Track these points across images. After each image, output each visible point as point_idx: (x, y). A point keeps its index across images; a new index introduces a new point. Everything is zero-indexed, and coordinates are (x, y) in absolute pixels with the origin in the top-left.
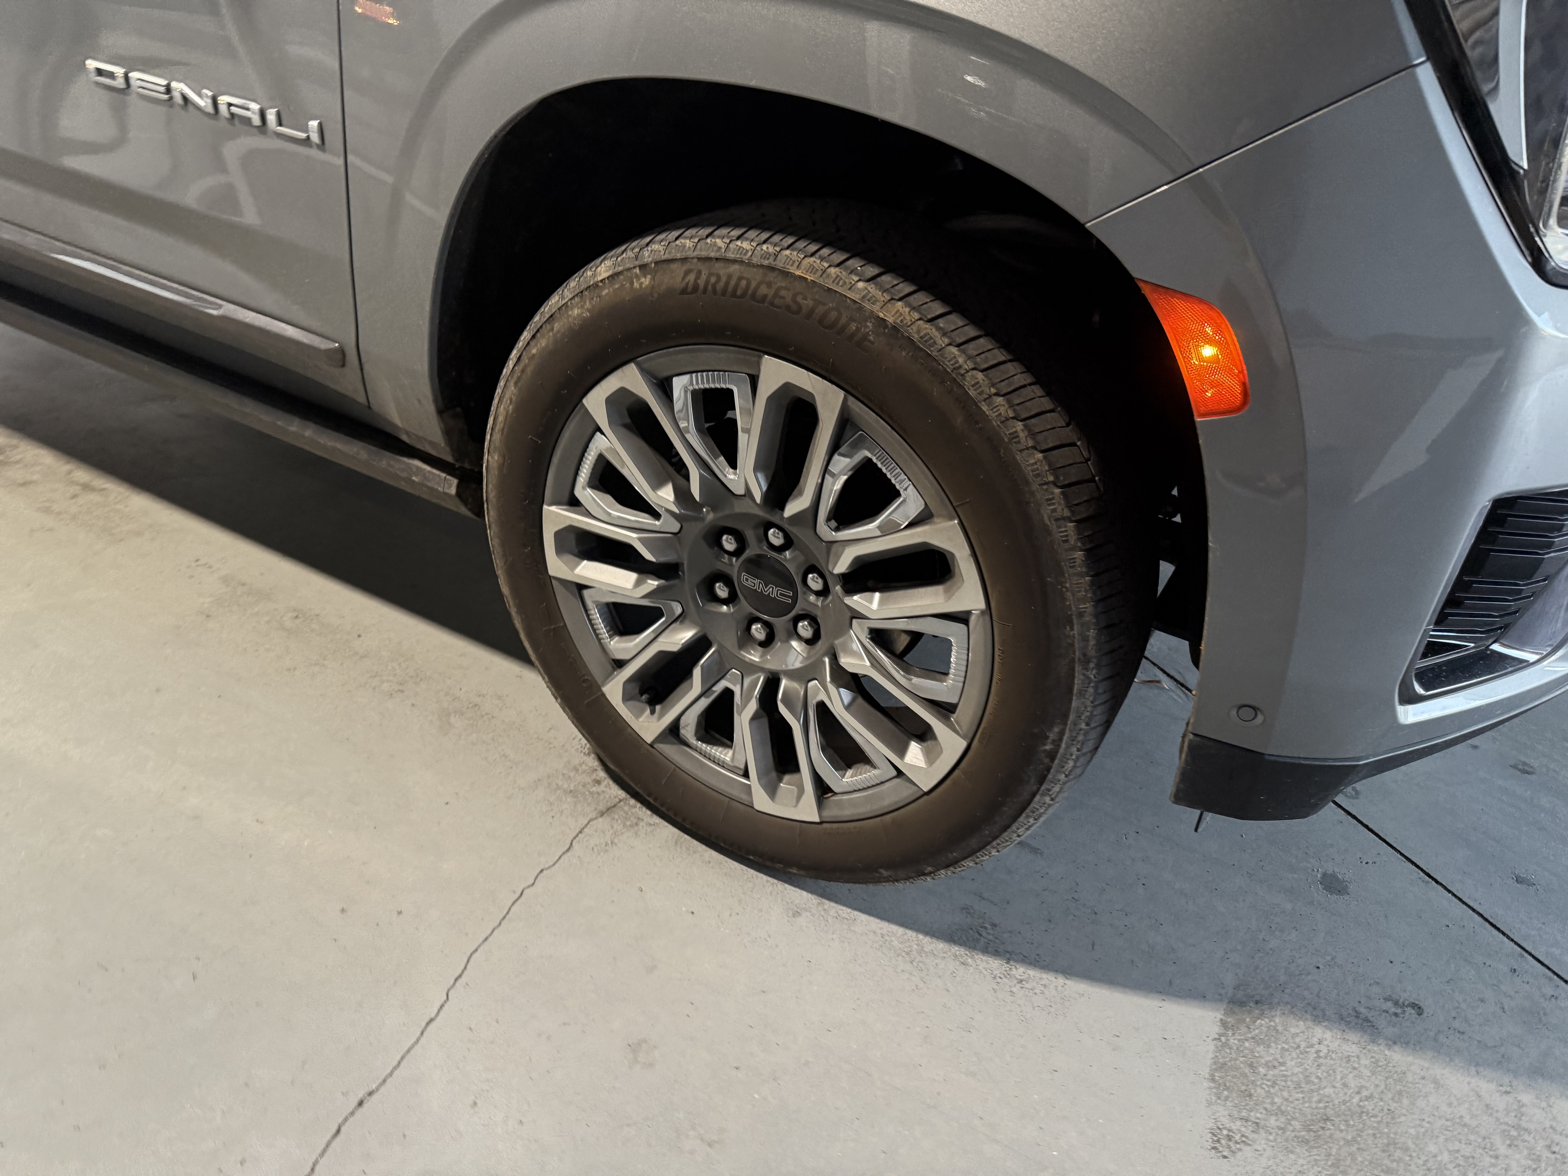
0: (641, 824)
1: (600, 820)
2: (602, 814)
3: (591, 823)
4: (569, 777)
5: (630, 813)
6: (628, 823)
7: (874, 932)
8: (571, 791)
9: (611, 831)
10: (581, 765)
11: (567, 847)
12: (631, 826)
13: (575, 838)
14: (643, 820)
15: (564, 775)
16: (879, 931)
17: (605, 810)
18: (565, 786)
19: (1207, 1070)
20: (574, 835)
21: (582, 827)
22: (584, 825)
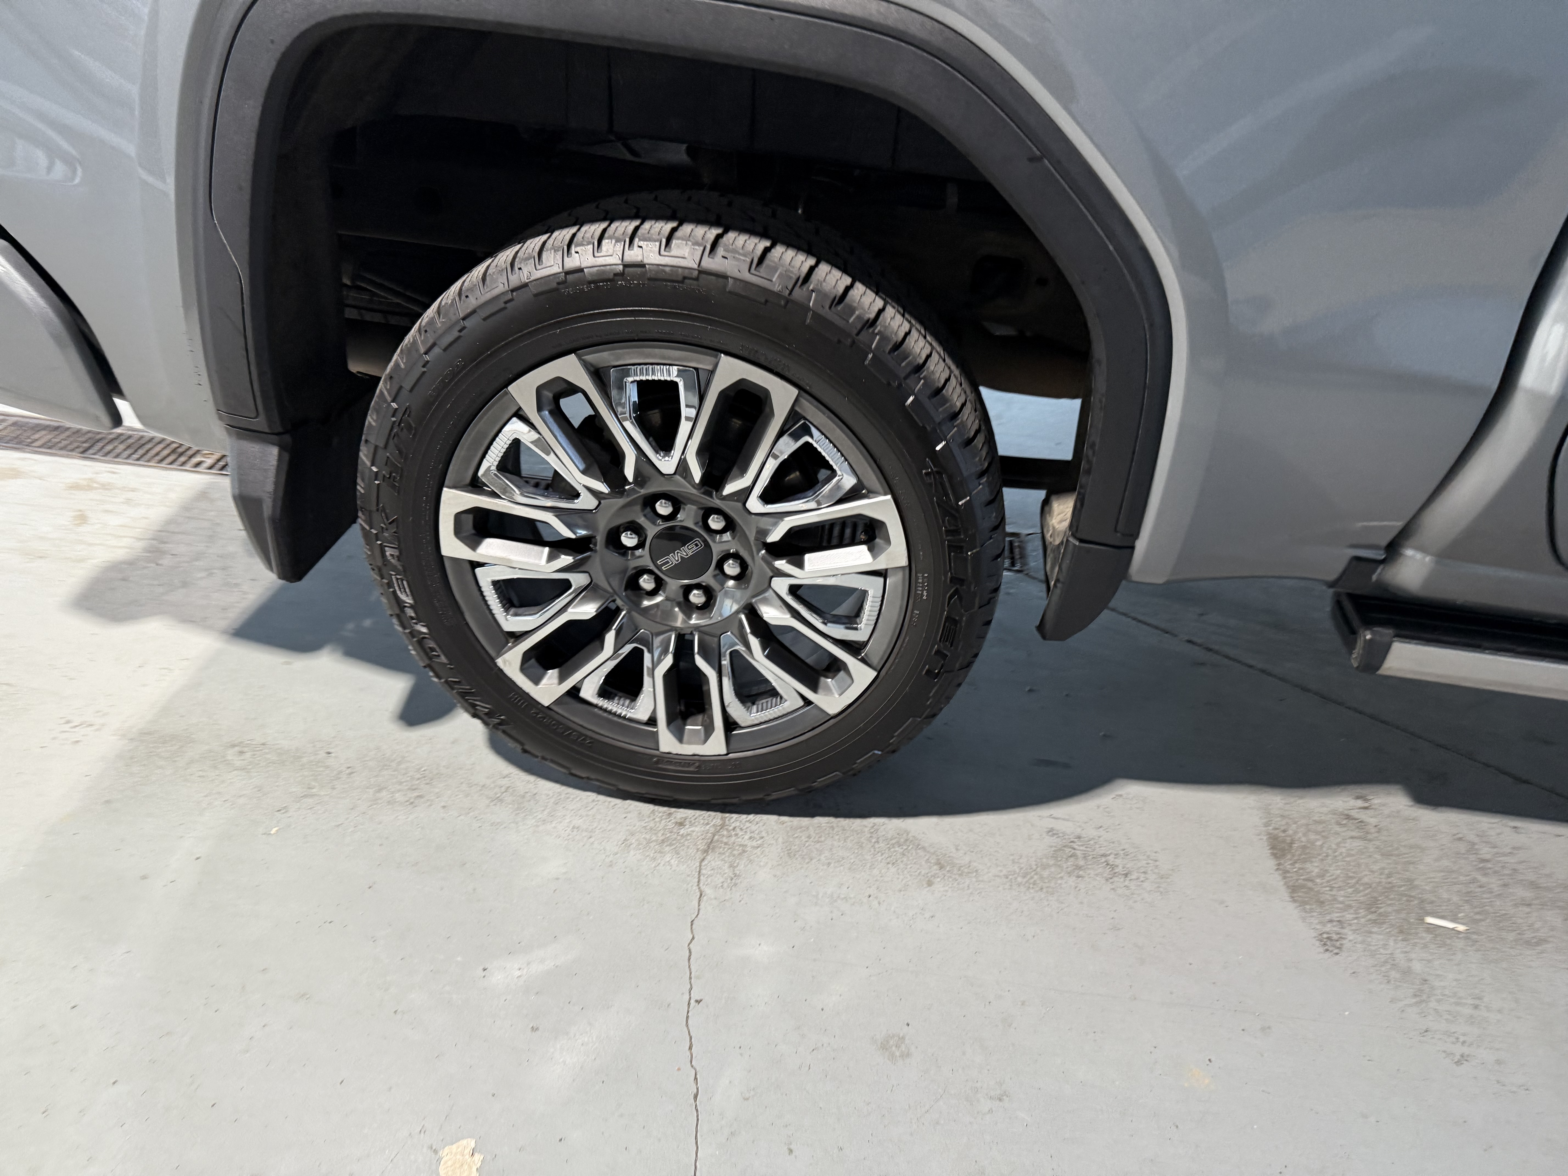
1: (709, 857)
2: (706, 853)
3: (703, 864)
6: (735, 852)
9: (727, 865)
11: (698, 893)
12: (740, 854)
17: (706, 848)
19: (1286, 894)
20: (697, 880)
21: (698, 870)
22: (698, 868)
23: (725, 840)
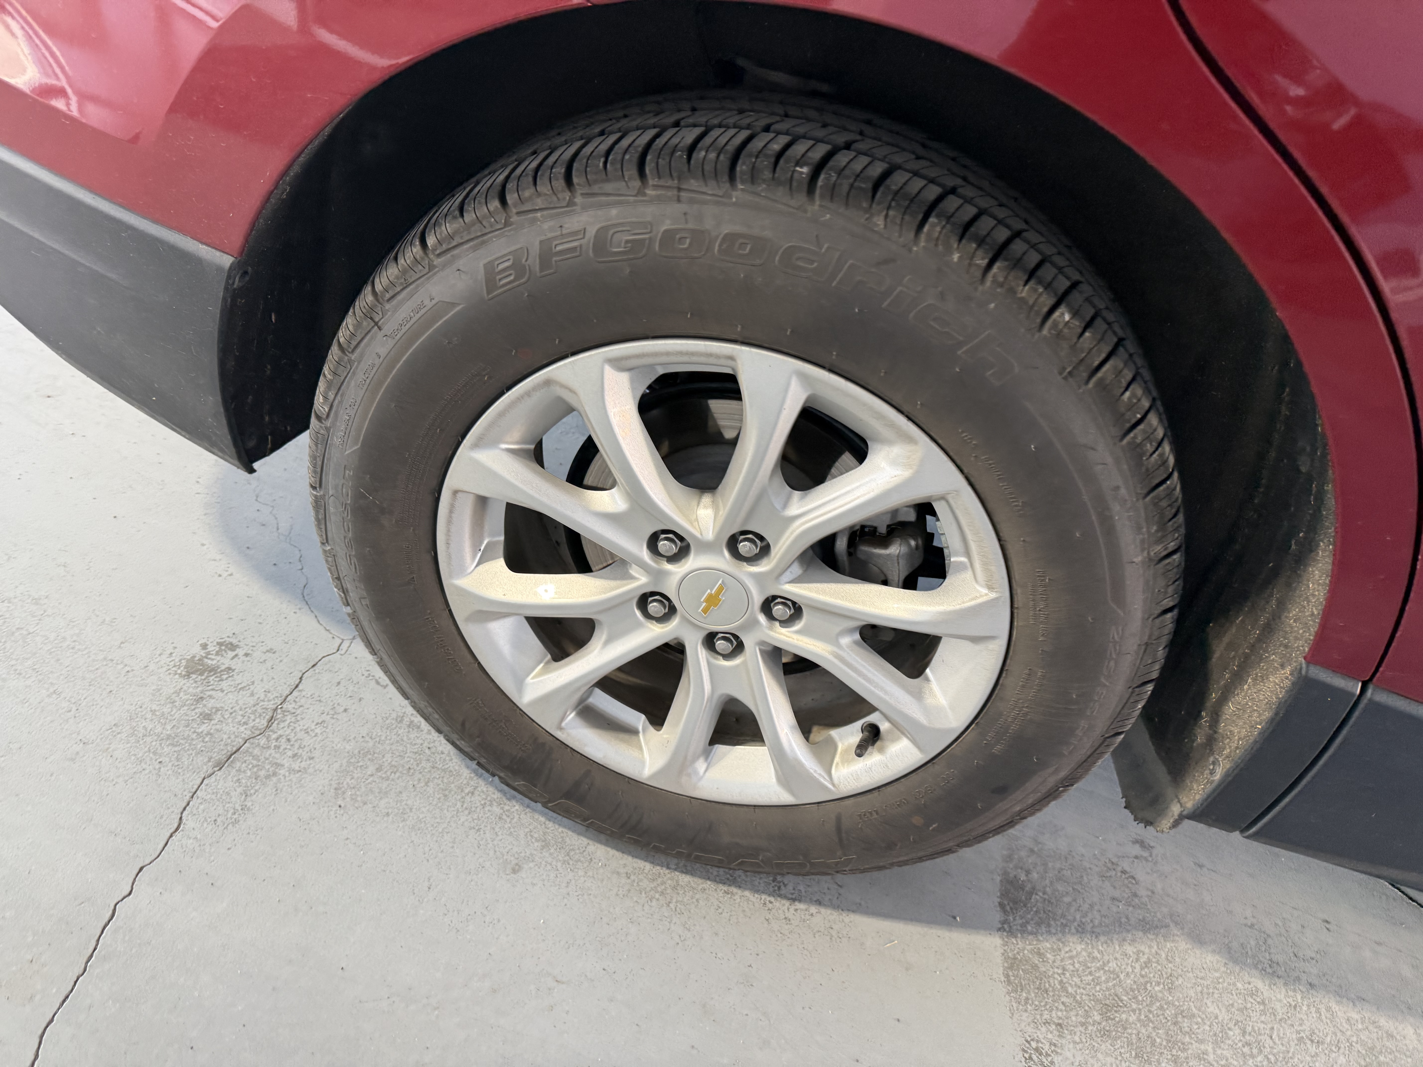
0: (282, 772)
1: (219, 773)
2: (220, 766)
3: (206, 782)
4: (163, 714)
5: (262, 758)
6: (262, 773)
7: (618, 873)
8: (169, 737)
9: (240, 790)
10: (177, 693)
11: (176, 825)
12: (268, 777)
13: (184, 809)
14: (283, 765)
15: (153, 712)
16: (622, 870)
17: (224, 758)
18: (159, 729)
19: (1001, 970)
20: (184, 805)
21: (194, 790)
22: (196, 787)
23: (256, 751)
